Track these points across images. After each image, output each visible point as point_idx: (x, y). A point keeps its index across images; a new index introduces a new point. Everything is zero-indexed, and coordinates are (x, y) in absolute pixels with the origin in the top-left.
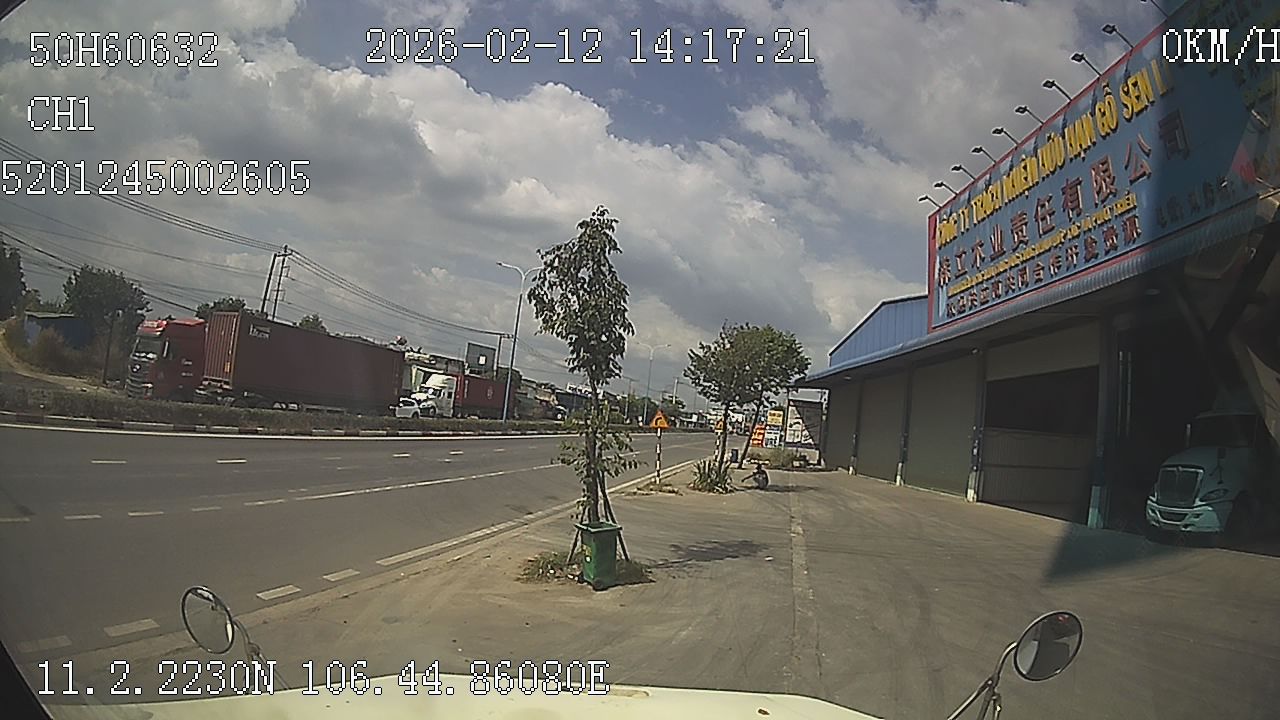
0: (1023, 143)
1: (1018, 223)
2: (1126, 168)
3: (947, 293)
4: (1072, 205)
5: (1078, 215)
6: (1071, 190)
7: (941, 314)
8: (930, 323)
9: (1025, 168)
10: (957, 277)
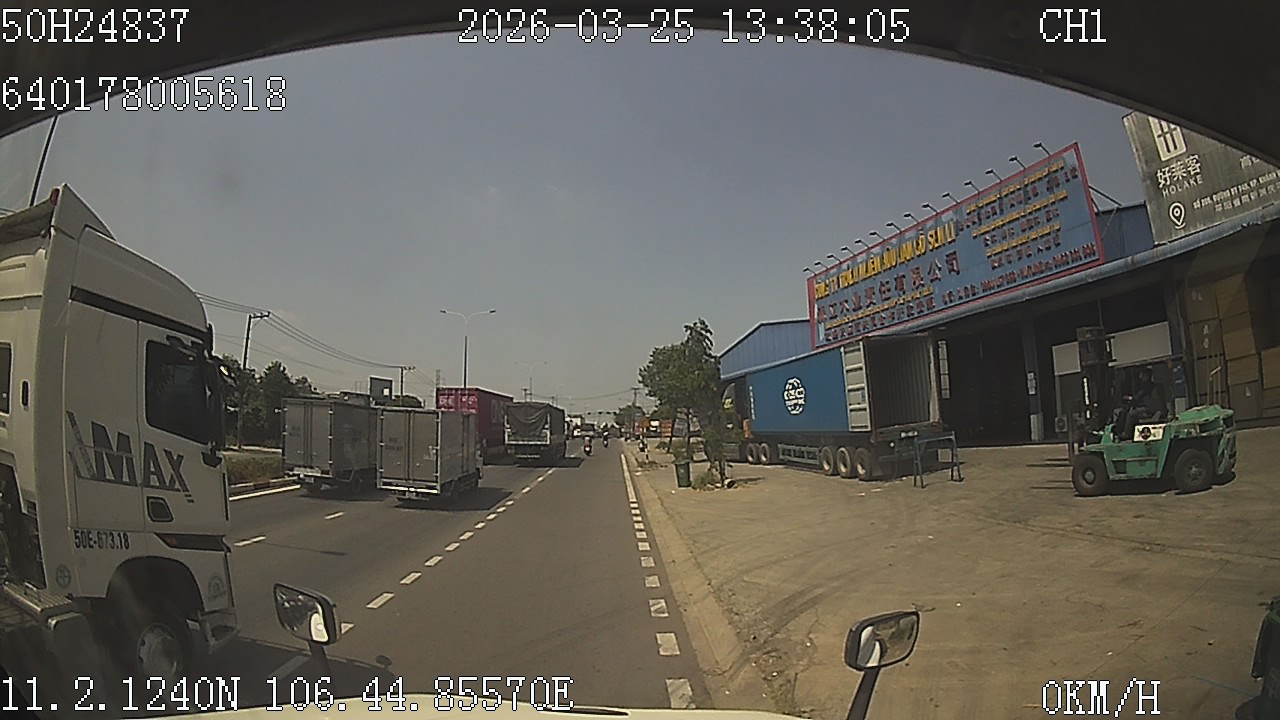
0: (872, 247)
1: (870, 292)
2: (929, 273)
3: (825, 326)
4: (900, 288)
5: (904, 293)
6: (900, 279)
7: (821, 338)
8: (813, 342)
9: (873, 263)
10: (831, 318)
